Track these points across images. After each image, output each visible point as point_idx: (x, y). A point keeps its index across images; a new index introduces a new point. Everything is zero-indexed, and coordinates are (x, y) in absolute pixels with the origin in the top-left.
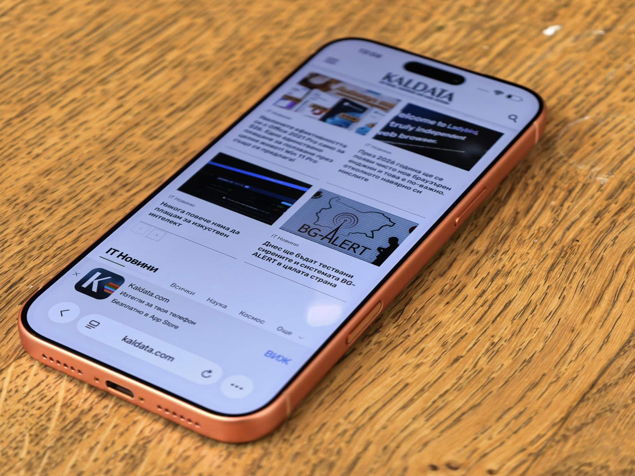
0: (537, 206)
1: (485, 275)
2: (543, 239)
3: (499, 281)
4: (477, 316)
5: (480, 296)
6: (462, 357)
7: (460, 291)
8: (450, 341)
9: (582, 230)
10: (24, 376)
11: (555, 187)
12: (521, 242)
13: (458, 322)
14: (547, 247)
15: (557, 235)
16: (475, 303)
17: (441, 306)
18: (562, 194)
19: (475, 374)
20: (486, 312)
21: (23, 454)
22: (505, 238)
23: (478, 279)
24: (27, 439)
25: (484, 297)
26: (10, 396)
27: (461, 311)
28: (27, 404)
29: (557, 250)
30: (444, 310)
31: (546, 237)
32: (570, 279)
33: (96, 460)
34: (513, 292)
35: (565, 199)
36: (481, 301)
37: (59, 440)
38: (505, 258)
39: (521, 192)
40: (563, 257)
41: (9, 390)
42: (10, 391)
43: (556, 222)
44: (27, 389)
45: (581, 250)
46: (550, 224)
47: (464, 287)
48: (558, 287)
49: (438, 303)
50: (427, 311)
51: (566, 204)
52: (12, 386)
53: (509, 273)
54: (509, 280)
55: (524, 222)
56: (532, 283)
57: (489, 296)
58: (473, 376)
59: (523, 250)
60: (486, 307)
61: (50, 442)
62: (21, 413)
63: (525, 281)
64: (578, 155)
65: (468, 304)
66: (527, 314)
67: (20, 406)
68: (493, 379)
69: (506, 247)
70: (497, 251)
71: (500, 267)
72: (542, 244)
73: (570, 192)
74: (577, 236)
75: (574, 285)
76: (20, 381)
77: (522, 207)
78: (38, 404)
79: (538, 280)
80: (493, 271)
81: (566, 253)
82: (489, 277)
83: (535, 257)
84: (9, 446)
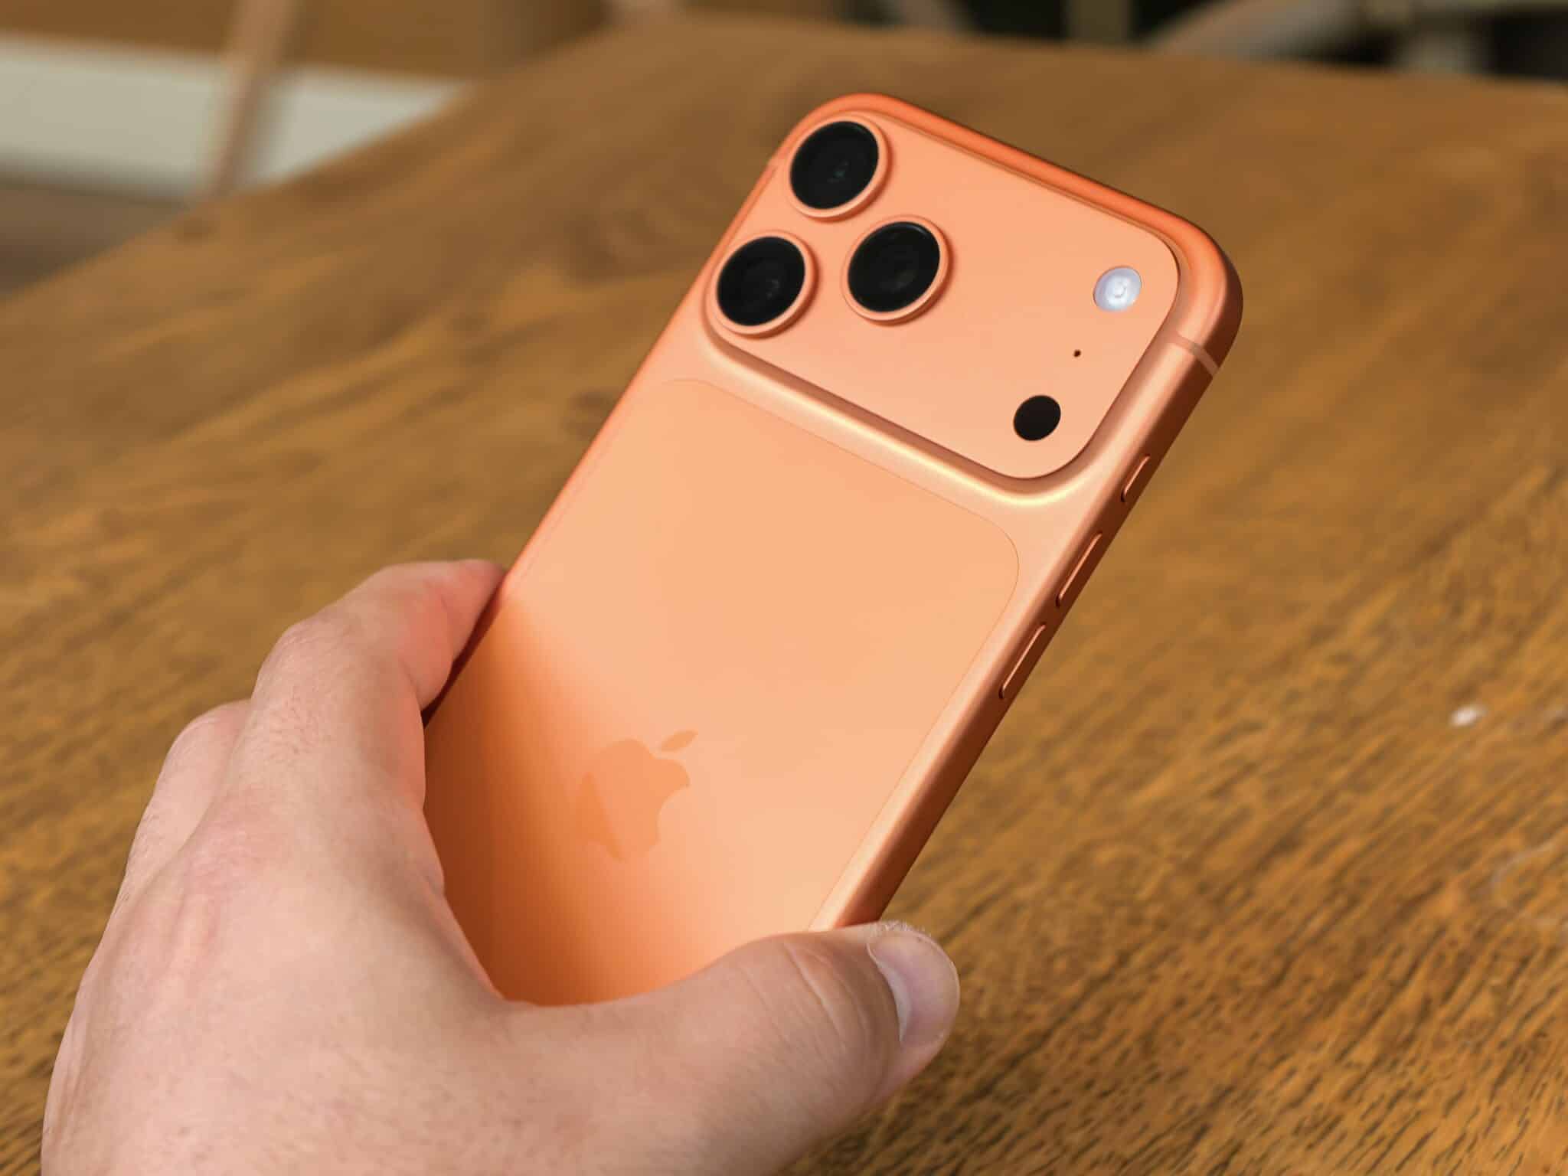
0: (1464, 989)
1: (1375, 1098)
2: (1481, 1037)
3: (1405, 1106)
4: (1368, 1160)
5: (1371, 1131)
7: (1330, 1128)
9: (1551, 1019)
11: (1496, 957)
12: (1439, 1044)
14: (1488, 1049)
15: (1507, 1029)
16: (1361, 1143)
17: (1299, 1151)
18: (1510, 967)
20: (1383, 1155)
22: (1409, 1040)
23: (1365, 1106)
25: (1379, 1132)
27: (1336, 1157)
29: (1508, 1052)
30: (1305, 1157)
31: (1487, 1034)
32: (1537, 1091)
34: (1432, 1121)
35: (1517, 974)
36: (1372, 1139)
38: (1413, 1071)
39: (1435, 966)
40: (1522, 1061)
43: (1502, 1010)
45: (1552, 1048)
46: (1492, 1014)
47: (1338, 1120)
48: (1513, 1108)
49: (1293, 1147)
50: (1272, 1161)
51: (1520, 982)
53: (1420, 1094)
54: (1422, 1103)
55: (1442, 1014)
56: (1467, 1105)
57: (1385, 1129)
59: (1446, 1055)
60: (1382, 1147)
63: (1451, 1103)
64: (1535, 904)
65: (1347, 1146)
66: (1461, 1153)
69: (1411, 1053)
70: (1395, 1063)
71: (1403, 1084)
72: (1479, 1046)
73: (1524, 962)
74: (1544, 1027)
75: (1544, 1102)
77: (1436, 989)
79: (1478, 1098)
80: (1390, 1092)
81: (1525, 1055)
82: (1384, 1104)
83: (1468, 1065)
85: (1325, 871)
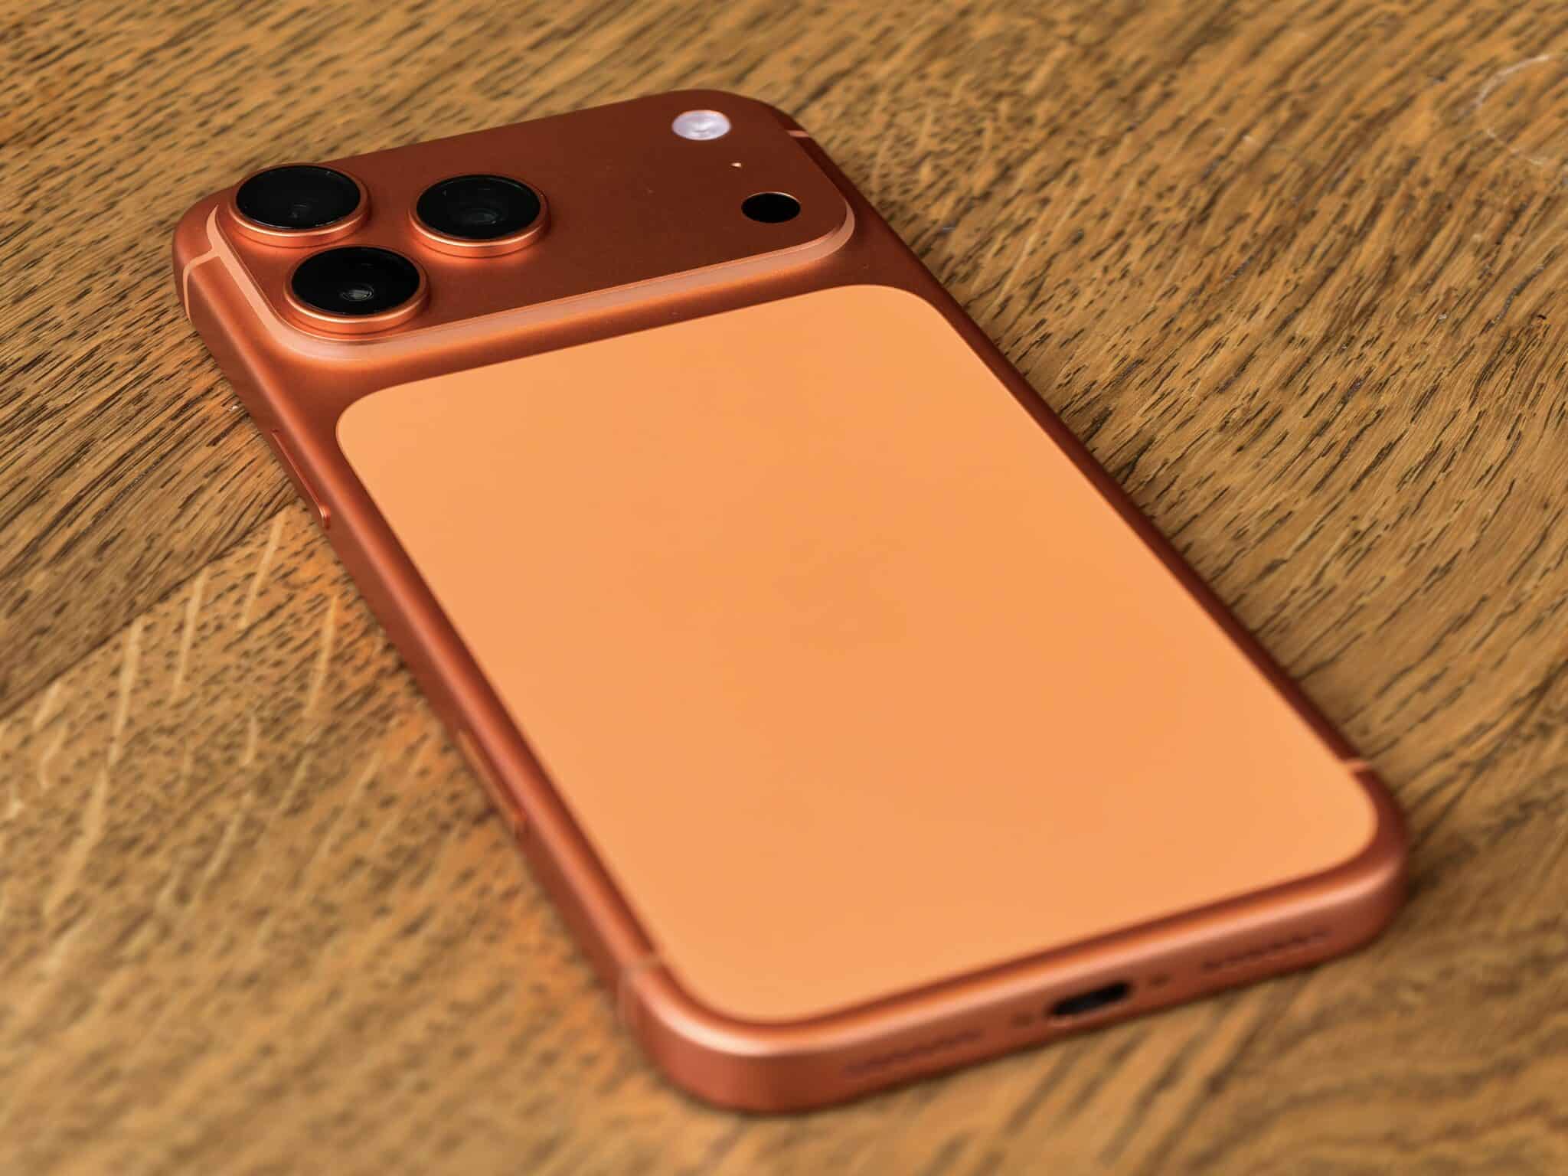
0: (1439, 244)
1: (1325, 389)
2: (1459, 314)
3: (1361, 403)
4: (1314, 474)
5: (1319, 434)
6: (1284, 562)
7: (1268, 424)
8: (1251, 528)
9: (1551, 295)
10: (234, 596)
11: (1480, 204)
12: (1407, 320)
13: (1270, 488)
14: (1469, 330)
15: (1493, 304)
16: (1306, 449)
17: (1226, 454)
18: (1498, 219)
19: (1318, 597)
20: (1334, 468)
21: (247, 759)
22: (1369, 310)
23: (1311, 398)
24: (254, 728)
25: (1328, 436)
26: (204, 639)
27: (1275, 464)
28: (246, 654)
29: (1495, 337)
30: (1232, 464)
31: (1468, 309)
32: (1531, 397)
33: (424, 773)
34: (1397, 424)
35: (1506, 230)
36: (1320, 445)
37: (331, 729)
38: (1373, 354)
39: (1401, 212)
40: (1511, 352)
41: (199, 625)
42: (204, 627)
43: (1488, 279)
44: (243, 624)
45: (1551, 338)
46: (1474, 283)
47: (1278, 414)
48: (1502, 415)
49: (1218, 448)
50: (1192, 464)
51: (1510, 240)
52: (208, 617)
53: (1381, 386)
54: (1385, 399)
55: (1410, 278)
56: (1441, 406)
57: (1338, 432)
58: (1315, 600)
59: (1415, 336)
60: (1333, 458)
61: (309, 735)
62: (233, 673)
63: (1422, 402)
64: (1527, 137)
65: (1289, 451)
66: (1433, 472)
67: (230, 658)
68: (1362, 607)
69: (1371, 329)
70: (1351, 340)
71: (1360, 372)
72: (1458, 324)
73: (1516, 214)
74: (1541, 307)
75: (1542, 411)
76: (225, 607)
77: (1404, 246)
78: (273, 654)
79: (1455, 397)
80: (1343, 381)
81: (1517, 344)
82: (1337, 395)
83: (1444, 351)
84: (211, 742)
85: (1264, 71)
